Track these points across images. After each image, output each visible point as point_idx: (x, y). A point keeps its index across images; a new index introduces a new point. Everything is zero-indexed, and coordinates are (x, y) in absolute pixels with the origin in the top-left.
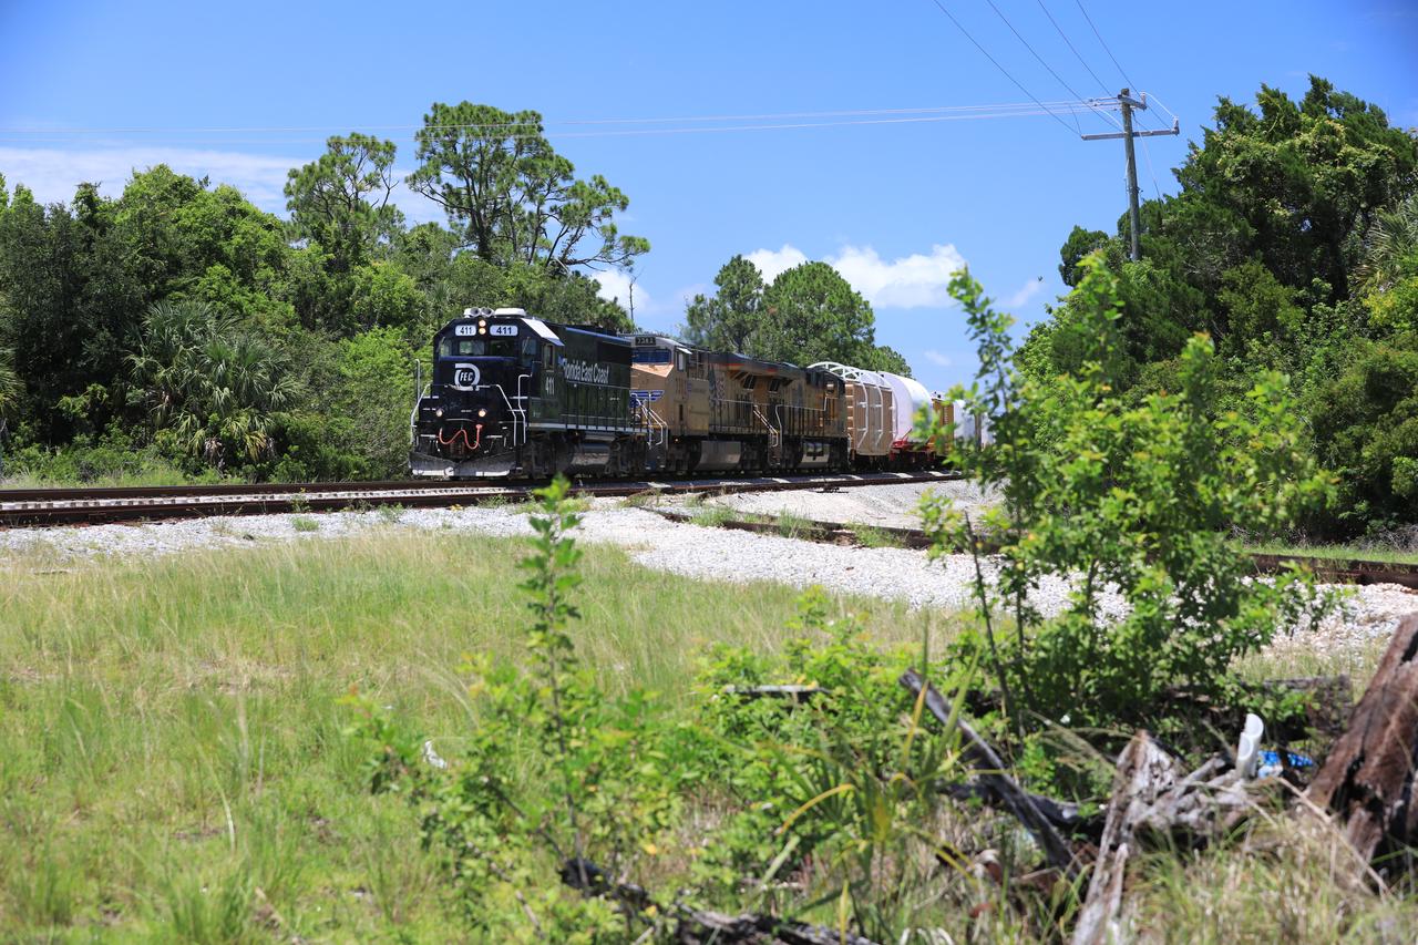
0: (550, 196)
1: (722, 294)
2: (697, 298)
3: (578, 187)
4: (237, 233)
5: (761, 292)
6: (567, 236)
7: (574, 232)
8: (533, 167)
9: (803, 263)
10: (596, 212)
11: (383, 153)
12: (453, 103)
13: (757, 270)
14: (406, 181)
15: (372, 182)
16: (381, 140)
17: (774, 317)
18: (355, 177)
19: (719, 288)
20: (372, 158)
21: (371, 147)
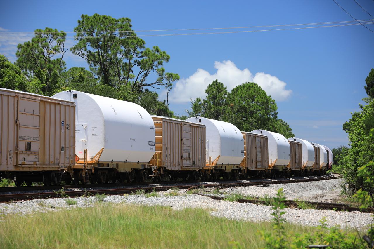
0: (134, 56)
1: (209, 98)
2: (197, 99)
3: (147, 51)
4: (5, 76)
5: (226, 96)
6: (143, 73)
7: (146, 72)
8: (127, 43)
9: (245, 83)
10: (156, 63)
11: (60, 37)
12: (91, 15)
13: (224, 87)
14: (71, 50)
15: (56, 50)
16: (59, 32)
17: (232, 108)
18: (48, 48)
19: (207, 95)
20: (55, 39)
21: (55, 34)
